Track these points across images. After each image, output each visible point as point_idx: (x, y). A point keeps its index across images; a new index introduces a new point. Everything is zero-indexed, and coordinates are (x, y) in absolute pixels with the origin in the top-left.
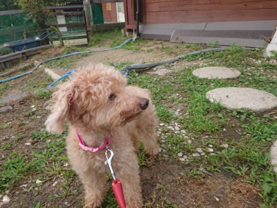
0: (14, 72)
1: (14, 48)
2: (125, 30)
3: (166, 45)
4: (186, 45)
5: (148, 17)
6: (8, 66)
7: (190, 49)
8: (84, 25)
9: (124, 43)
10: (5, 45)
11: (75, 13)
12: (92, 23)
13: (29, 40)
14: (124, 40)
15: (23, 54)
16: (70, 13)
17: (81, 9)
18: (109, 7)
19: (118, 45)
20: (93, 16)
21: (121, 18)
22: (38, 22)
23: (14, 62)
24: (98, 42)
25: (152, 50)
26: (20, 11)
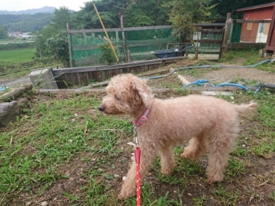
0: (154, 74)
1: (157, 56)
2: (263, 51)
6: (150, 68)
8: (221, 42)
9: (260, 63)
10: (152, 52)
11: (210, 30)
12: (229, 41)
13: (170, 51)
14: (260, 61)
15: (163, 61)
17: (221, 27)
18: (249, 27)
19: (252, 64)
20: (233, 35)
21: (262, 38)
22: (181, 36)
23: (154, 66)
24: (230, 59)
26: (169, 27)
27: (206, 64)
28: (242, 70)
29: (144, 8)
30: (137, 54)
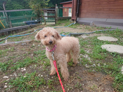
1: (27, 24)
2: (71, 20)
3: (88, 26)
4: (97, 27)
5: (81, 15)
6: (24, 30)
7: (98, 29)
8: (55, 17)
9: (70, 25)
10: (24, 22)
11: (52, 12)
12: (58, 16)
13: (33, 21)
14: (70, 24)
15: (30, 26)
16: (50, 12)
17: (54, 11)
18: (66, 10)
19: (68, 25)
20: (59, 13)
21: (70, 15)
22: (37, 14)
24: (59, 24)
25: (81, 28)
26: (31, 10)
30: (16, 23)
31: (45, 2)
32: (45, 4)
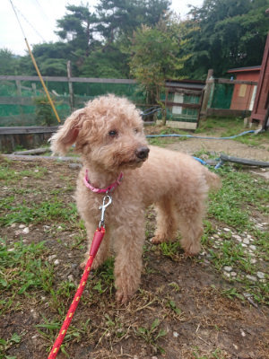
2: (249, 120)
8: (199, 108)
12: (209, 106)
19: (232, 135)
20: (214, 98)
24: (208, 129)
26: (134, 81)
27: (174, 132)
28: (215, 142)
29: (111, 59)
31: (176, 61)
32: (173, 67)
